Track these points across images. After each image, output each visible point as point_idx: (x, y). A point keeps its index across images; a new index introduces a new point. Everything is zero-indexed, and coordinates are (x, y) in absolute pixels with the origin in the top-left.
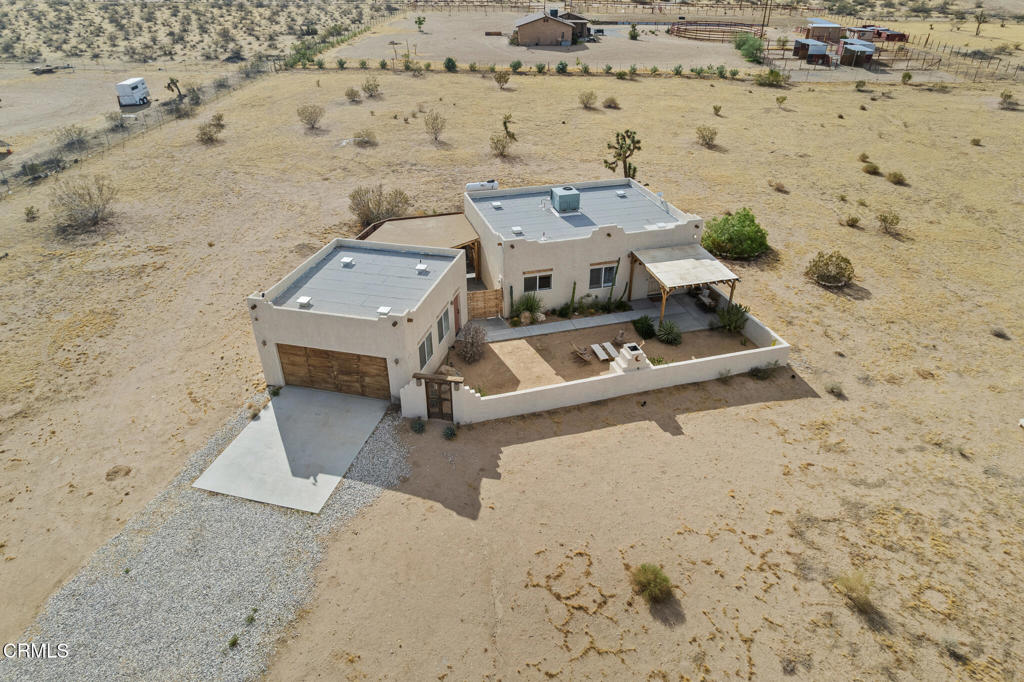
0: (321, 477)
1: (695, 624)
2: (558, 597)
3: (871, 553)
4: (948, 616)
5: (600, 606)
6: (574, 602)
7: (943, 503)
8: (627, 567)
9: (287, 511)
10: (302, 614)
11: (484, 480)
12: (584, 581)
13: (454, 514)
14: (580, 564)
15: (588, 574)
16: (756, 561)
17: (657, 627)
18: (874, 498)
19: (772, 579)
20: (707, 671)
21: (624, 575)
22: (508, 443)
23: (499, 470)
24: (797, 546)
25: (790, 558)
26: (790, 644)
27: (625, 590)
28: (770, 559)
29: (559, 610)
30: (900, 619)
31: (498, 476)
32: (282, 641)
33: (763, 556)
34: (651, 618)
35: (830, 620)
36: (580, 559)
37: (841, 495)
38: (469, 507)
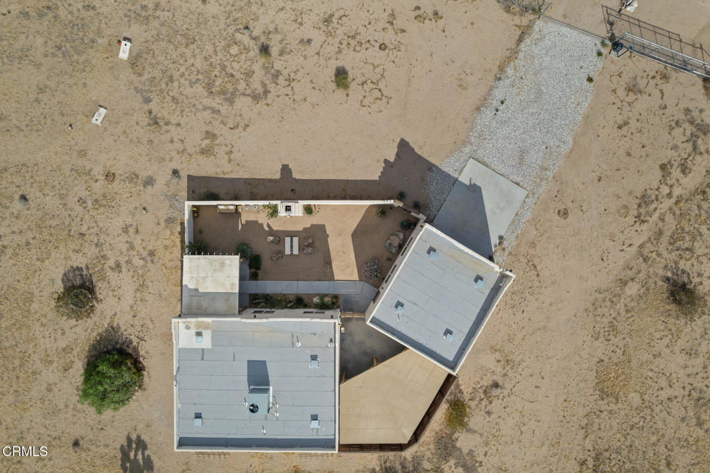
0: (468, 183)
1: (334, 65)
2: (380, 90)
3: (242, 76)
4: (236, 43)
5: (365, 82)
6: (375, 86)
7: (189, 91)
8: (347, 95)
9: (485, 164)
10: (478, 109)
11: (392, 161)
12: (367, 94)
13: (411, 144)
14: (366, 102)
15: (365, 97)
16: (293, 84)
17: (348, 68)
18: (216, 102)
19: (292, 75)
20: (339, 47)
21: (351, 92)
22: (374, 181)
23: (383, 165)
24: (271, 87)
25: (278, 82)
26: (303, 48)
27: (353, 85)
28: (287, 83)
29: (382, 85)
30: (255, 47)
31: (386, 161)
32: (485, 100)
33: (289, 85)
34: (349, 72)
35: (282, 53)
36: (365, 105)
37: (230, 108)
38: (404, 146)
